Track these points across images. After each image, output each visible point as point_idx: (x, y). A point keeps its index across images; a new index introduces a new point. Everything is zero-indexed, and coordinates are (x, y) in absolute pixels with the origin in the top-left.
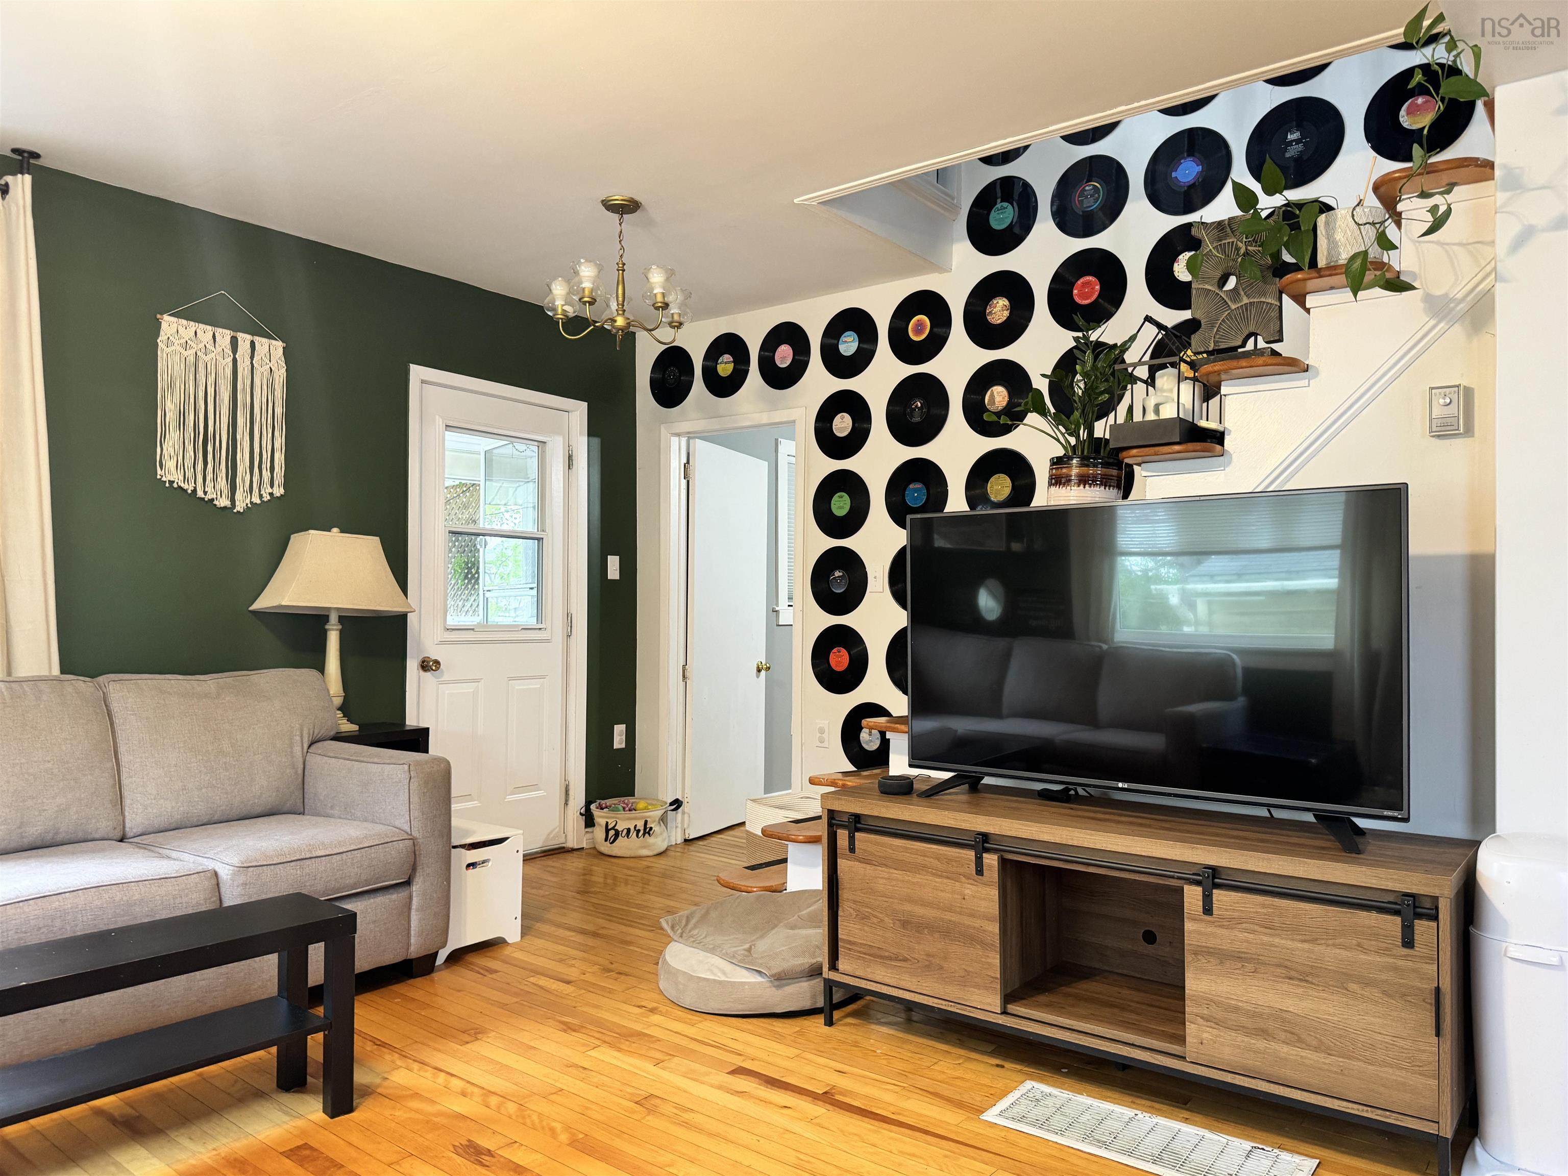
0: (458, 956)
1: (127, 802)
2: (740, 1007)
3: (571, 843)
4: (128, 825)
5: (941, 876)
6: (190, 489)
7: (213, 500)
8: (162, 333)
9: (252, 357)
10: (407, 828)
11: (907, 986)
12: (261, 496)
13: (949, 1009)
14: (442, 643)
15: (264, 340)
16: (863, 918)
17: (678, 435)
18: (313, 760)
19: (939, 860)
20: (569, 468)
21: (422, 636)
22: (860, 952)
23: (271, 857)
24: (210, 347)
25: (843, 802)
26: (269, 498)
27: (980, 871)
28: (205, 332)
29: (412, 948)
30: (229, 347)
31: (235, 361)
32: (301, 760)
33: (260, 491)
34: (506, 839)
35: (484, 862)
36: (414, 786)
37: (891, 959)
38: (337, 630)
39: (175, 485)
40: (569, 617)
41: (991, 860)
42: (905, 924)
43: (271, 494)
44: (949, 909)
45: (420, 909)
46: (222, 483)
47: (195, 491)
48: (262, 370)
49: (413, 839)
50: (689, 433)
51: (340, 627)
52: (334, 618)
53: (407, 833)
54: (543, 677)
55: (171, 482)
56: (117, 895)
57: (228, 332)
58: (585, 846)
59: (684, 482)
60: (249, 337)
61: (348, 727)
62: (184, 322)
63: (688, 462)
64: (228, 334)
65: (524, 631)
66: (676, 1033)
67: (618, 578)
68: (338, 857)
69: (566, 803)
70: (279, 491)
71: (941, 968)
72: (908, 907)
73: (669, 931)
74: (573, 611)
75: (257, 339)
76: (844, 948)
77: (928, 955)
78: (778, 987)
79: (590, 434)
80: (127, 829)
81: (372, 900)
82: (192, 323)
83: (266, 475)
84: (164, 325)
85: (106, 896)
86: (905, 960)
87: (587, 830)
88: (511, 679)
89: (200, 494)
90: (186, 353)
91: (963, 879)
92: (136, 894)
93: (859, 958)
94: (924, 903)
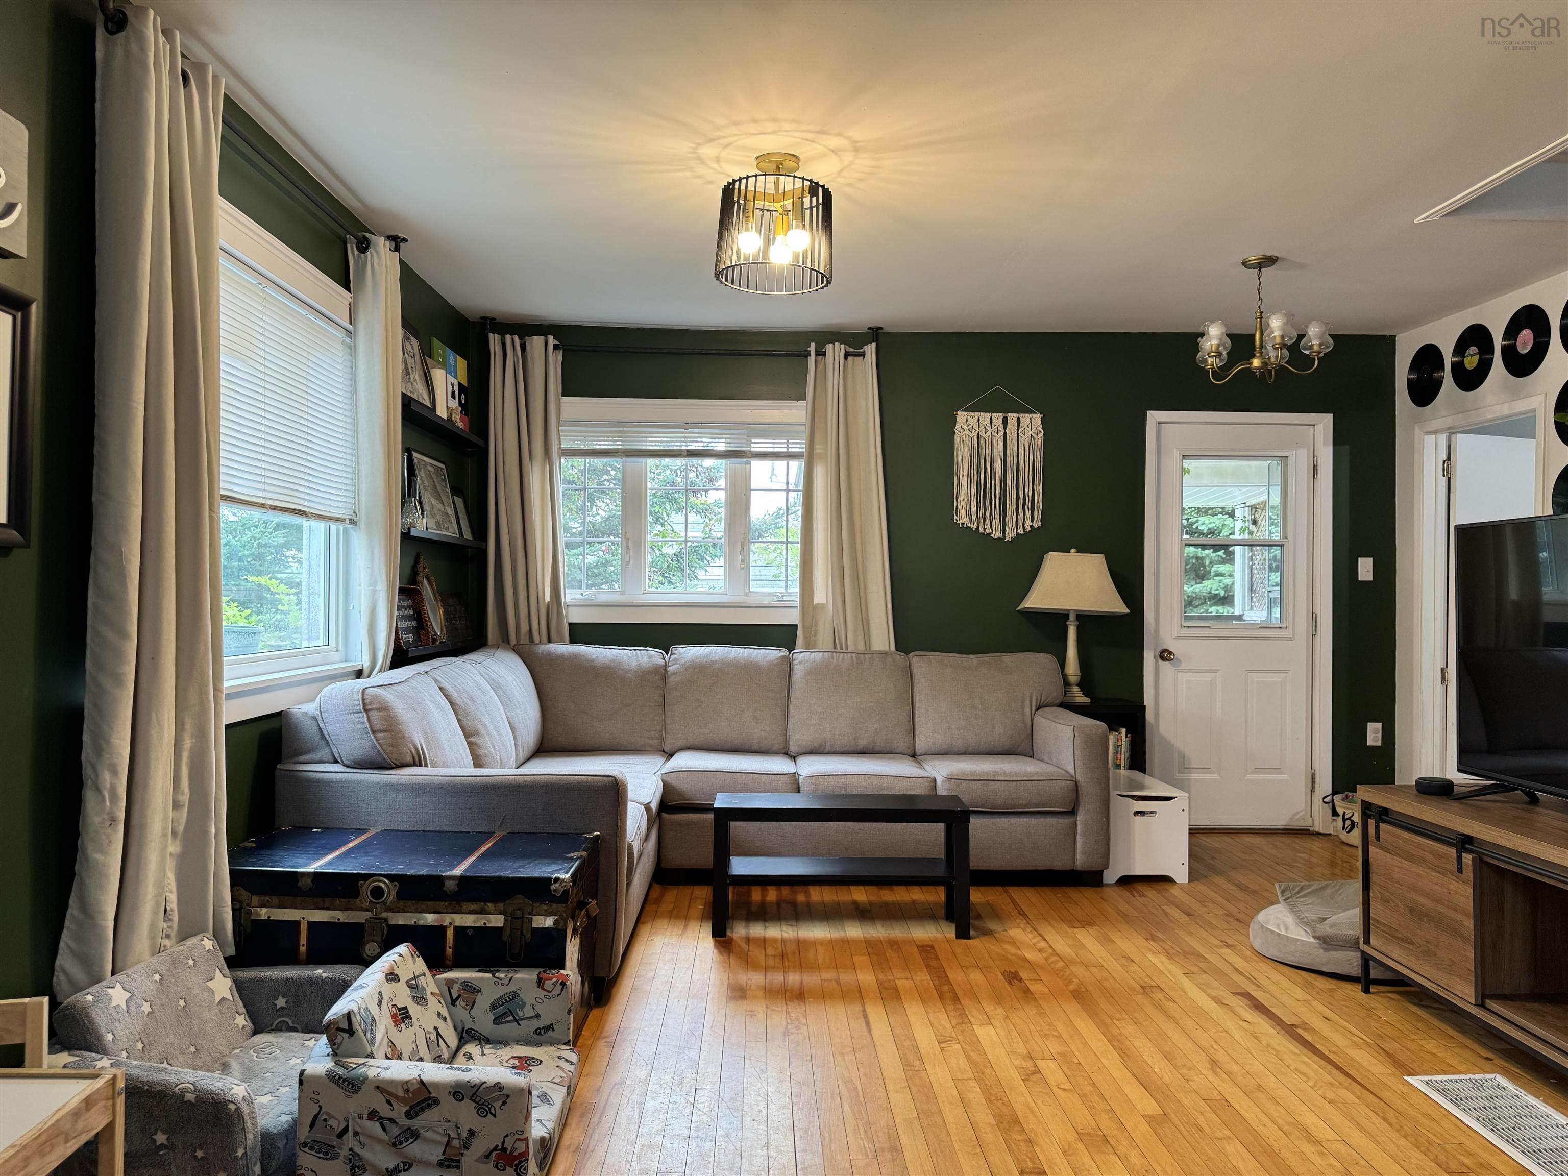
0: (1127, 881)
1: (917, 733)
2: (1293, 958)
3: (1318, 827)
4: (917, 747)
5: (1435, 871)
6: (974, 526)
7: (990, 534)
8: (957, 424)
9: (1018, 430)
10: (1072, 772)
11: (1413, 967)
12: (1024, 529)
13: (1440, 993)
14: (1178, 638)
15: (1027, 415)
16: (1385, 901)
17: (1435, 432)
18: (1038, 719)
19: (1433, 855)
20: (1314, 478)
21: (1161, 633)
22: (1383, 931)
23: (967, 775)
24: (988, 428)
25: (1371, 795)
26: (1030, 529)
27: (1460, 870)
28: (985, 417)
29: (1078, 862)
30: (1002, 425)
31: (1005, 434)
32: (1029, 718)
33: (1024, 524)
34: (1175, 798)
35: (1152, 812)
36: (1077, 742)
37: (1402, 940)
38: (1074, 625)
39: (965, 526)
40: (1314, 618)
41: (1467, 858)
42: (1412, 910)
43: (1031, 526)
44: (1438, 901)
45: (1084, 834)
46: (997, 522)
47: (978, 529)
48: (1026, 437)
49: (1076, 784)
50: (1450, 428)
51: (1077, 623)
52: (1072, 617)
53: (1072, 776)
54: (1286, 672)
55: (963, 524)
56: (876, 782)
57: (1000, 414)
58: (1332, 832)
59: (1443, 481)
60: (1016, 415)
61: (1080, 698)
62: (971, 413)
63: (1449, 458)
64: (1000, 416)
65: (1262, 630)
66: (1229, 963)
67: (1371, 579)
68: (1014, 783)
69: (1312, 791)
70: (1035, 525)
71: (1435, 955)
72: (1413, 895)
73: (1279, 893)
74: (1317, 610)
75: (1021, 415)
76: (1374, 925)
77: (1427, 942)
78: (1327, 950)
79: (1336, 443)
80: (917, 750)
81: (1042, 820)
82: (976, 413)
83: (1028, 514)
84: (959, 418)
85: (869, 781)
86: (1412, 943)
87: (1334, 818)
88: (1251, 671)
89: (981, 530)
90: (972, 435)
91: (1450, 876)
92: (885, 783)
93: (1383, 936)
94: (1425, 895)
